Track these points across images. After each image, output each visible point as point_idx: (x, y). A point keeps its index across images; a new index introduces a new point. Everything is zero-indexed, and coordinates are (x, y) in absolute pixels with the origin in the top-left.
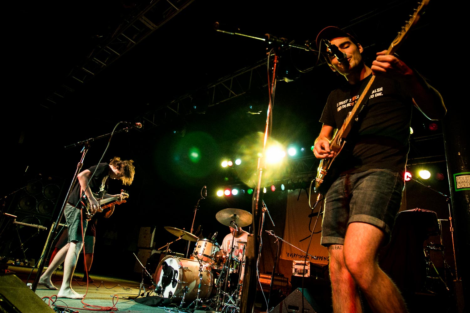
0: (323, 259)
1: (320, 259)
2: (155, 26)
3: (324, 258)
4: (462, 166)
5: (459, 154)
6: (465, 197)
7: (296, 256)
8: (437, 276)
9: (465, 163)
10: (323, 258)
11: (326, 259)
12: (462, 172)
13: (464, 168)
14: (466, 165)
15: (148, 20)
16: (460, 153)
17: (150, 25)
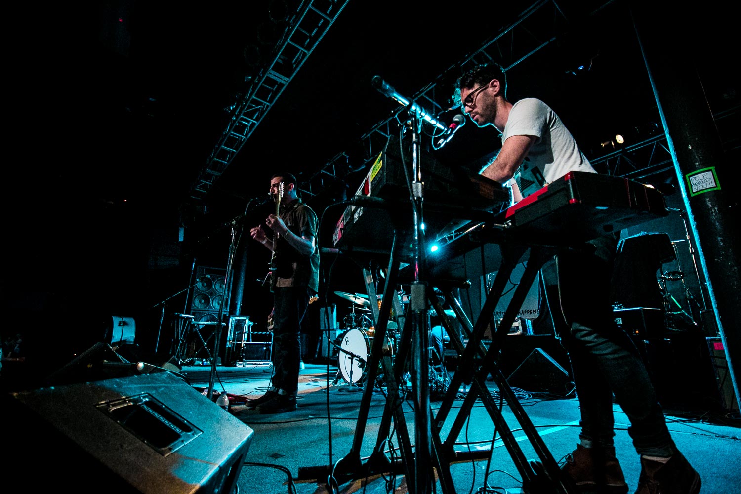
0: (532, 313)
1: (528, 313)
2: (286, 79)
3: (534, 311)
4: (696, 162)
5: (690, 148)
6: (705, 201)
7: (499, 314)
8: (680, 310)
9: (699, 157)
10: (532, 311)
11: (536, 312)
12: (697, 170)
13: (698, 165)
14: (701, 160)
15: (277, 74)
16: (691, 146)
17: (281, 79)
